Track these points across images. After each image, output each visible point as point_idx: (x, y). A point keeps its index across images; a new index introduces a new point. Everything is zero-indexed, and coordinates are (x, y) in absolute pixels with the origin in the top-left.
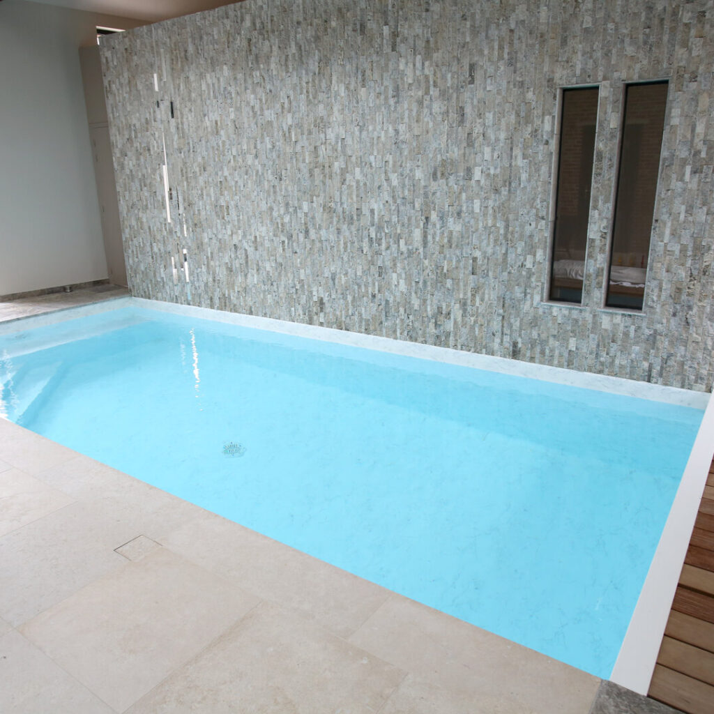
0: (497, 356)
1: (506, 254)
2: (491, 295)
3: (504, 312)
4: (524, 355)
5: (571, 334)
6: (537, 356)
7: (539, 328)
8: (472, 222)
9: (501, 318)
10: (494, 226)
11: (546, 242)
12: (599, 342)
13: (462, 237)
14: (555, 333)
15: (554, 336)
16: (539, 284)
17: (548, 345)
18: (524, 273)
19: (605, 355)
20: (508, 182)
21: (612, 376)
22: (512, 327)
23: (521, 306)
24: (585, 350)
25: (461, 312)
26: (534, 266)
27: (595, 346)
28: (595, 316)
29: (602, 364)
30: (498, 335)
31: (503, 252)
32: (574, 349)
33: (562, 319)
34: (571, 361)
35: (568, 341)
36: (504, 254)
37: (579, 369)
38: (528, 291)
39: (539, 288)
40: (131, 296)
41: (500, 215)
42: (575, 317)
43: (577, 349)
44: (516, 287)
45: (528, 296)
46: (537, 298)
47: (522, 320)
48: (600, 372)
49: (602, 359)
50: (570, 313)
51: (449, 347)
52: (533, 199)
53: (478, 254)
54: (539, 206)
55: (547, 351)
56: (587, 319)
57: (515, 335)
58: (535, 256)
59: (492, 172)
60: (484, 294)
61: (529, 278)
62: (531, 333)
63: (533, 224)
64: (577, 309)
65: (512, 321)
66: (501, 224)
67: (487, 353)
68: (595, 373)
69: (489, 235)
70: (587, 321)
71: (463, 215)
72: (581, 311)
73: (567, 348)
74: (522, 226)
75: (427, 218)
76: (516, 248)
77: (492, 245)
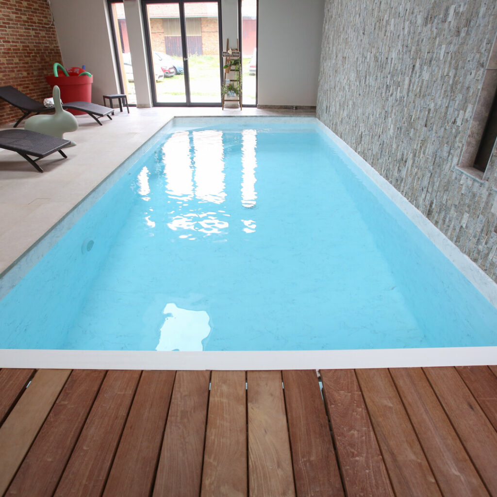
0: (420, 210)
1: (447, 107)
2: (430, 149)
3: (433, 169)
4: (433, 217)
5: (467, 209)
6: (441, 222)
7: (449, 194)
8: (436, 71)
9: (430, 174)
10: (448, 75)
11: (477, 96)
12: (483, 227)
13: (427, 87)
14: (457, 203)
15: (456, 206)
16: (460, 145)
17: (449, 214)
18: (454, 131)
19: (484, 244)
20: (468, 22)
21: (482, 269)
22: (433, 186)
23: (444, 166)
24: (471, 231)
25: (412, 161)
26: (462, 124)
27: (479, 230)
28: (490, 194)
29: (479, 252)
30: (425, 190)
31: (447, 105)
32: (464, 226)
33: (465, 189)
34: (460, 238)
35: (463, 215)
36: (446, 107)
37: (462, 249)
38: (452, 151)
39: (459, 150)
40: (315, 117)
41: (454, 61)
42: (475, 190)
43: (467, 227)
44: (446, 145)
45: (451, 156)
46: (455, 160)
47: (441, 181)
48: (475, 260)
49: (480, 247)
50: (473, 184)
51: (399, 191)
52: (481, 40)
53: (432, 106)
54: (483, 51)
55: (447, 220)
56: (482, 196)
57: (434, 194)
58: (465, 112)
59: (461, 9)
60: (426, 147)
61: (455, 137)
62: (443, 197)
63: (473, 74)
64: (478, 182)
65: (436, 179)
66: (451, 74)
67: (416, 206)
68: (471, 259)
69: (443, 85)
70: (483, 198)
71: (433, 62)
72: (481, 185)
73: (460, 223)
74: (465, 75)
75: (414, 66)
76: (455, 101)
77: (441, 97)
